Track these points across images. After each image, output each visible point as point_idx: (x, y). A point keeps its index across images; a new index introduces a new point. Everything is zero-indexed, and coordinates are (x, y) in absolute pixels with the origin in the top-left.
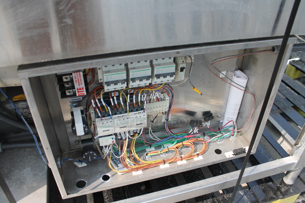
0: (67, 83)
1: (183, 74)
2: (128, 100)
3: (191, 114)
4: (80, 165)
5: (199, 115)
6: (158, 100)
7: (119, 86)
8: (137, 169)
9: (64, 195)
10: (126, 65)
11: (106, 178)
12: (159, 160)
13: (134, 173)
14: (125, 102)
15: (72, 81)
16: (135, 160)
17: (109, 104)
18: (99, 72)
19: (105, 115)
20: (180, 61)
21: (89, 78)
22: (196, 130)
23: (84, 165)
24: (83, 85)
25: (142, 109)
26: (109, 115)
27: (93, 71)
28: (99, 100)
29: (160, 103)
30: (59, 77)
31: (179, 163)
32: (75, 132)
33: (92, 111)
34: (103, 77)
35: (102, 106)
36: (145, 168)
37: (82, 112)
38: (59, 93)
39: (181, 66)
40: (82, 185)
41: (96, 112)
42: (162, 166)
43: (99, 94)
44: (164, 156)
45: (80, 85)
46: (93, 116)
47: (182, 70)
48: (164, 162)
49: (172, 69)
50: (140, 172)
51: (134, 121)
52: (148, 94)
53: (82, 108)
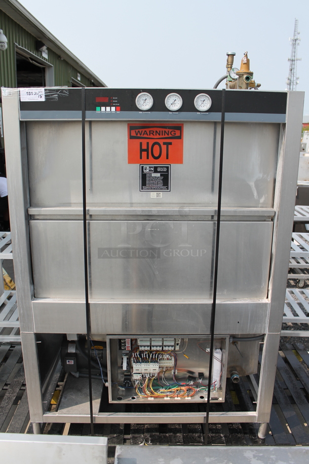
0: (123, 343)
1: (178, 346)
2: (151, 356)
3: (192, 373)
4: (121, 388)
5: (197, 375)
6: (168, 359)
7: (147, 348)
8: (151, 397)
9: (110, 401)
10: (151, 339)
11: (134, 398)
12: (164, 395)
13: (149, 399)
14: (149, 357)
15: (125, 343)
16: (152, 393)
17: (141, 356)
18: (138, 340)
19: (138, 362)
20: (177, 340)
21: (134, 342)
22: (192, 383)
23: (124, 389)
24: (130, 345)
25: (157, 362)
26: (140, 362)
27: (136, 340)
28: (137, 354)
29: (169, 361)
30: (120, 340)
31: (176, 398)
32: (122, 367)
33: (132, 359)
34: (139, 343)
35: (138, 357)
36: (155, 397)
37: (127, 359)
38: (118, 347)
39: (177, 342)
40: (120, 399)
41: (134, 360)
42: (166, 398)
43: (136, 351)
44: (168, 394)
45: (128, 345)
46: (132, 362)
47: (178, 344)
48: (167, 396)
49: (173, 344)
50: (152, 399)
51: (152, 368)
52: (162, 355)
53: (128, 357)
